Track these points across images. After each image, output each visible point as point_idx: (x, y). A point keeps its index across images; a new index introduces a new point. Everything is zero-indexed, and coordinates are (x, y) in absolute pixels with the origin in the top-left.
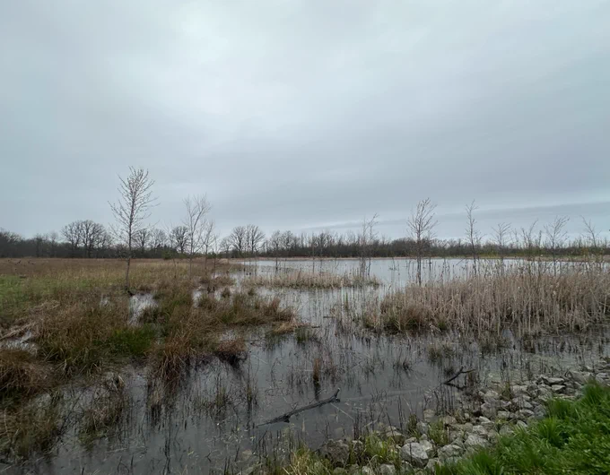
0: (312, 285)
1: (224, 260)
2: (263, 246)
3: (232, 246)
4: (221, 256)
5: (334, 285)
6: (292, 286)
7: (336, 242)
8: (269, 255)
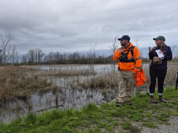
0: (65, 75)
1: (24, 66)
2: (45, 59)
3: (28, 59)
4: (22, 64)
5: (76, 74)
6: (56, 75)
7: (81, 57)
8: (48, 63)
